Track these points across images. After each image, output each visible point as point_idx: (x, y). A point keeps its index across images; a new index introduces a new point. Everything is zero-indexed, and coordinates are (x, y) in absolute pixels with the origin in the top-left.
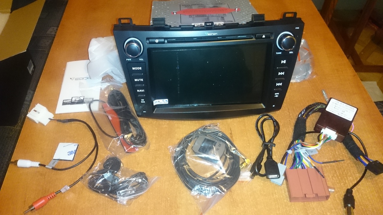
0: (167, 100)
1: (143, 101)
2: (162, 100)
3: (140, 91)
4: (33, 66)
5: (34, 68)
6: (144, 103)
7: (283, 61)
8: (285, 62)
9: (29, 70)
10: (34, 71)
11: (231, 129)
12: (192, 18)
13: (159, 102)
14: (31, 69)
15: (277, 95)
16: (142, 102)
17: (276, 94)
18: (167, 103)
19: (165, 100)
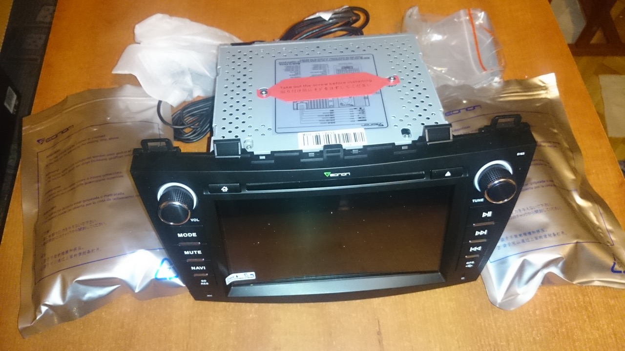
0: (254, 273)
1: (203, 282)
2: (243, 274)
3: (197, 268)
4: (15, 97)
5: (19, 98)
6: (206, 285)
7: (487, 213)
8: (489, 214)
9: (8, 107)
10: (19, 104)
11: (379, 322)
12: (298, 111)
13: (237, 277)
14: (11, 105)
15: (471, 264)
16: (202, 284)
17: (467, 263)
18: (254, 278)
19: (249, 274)
